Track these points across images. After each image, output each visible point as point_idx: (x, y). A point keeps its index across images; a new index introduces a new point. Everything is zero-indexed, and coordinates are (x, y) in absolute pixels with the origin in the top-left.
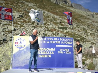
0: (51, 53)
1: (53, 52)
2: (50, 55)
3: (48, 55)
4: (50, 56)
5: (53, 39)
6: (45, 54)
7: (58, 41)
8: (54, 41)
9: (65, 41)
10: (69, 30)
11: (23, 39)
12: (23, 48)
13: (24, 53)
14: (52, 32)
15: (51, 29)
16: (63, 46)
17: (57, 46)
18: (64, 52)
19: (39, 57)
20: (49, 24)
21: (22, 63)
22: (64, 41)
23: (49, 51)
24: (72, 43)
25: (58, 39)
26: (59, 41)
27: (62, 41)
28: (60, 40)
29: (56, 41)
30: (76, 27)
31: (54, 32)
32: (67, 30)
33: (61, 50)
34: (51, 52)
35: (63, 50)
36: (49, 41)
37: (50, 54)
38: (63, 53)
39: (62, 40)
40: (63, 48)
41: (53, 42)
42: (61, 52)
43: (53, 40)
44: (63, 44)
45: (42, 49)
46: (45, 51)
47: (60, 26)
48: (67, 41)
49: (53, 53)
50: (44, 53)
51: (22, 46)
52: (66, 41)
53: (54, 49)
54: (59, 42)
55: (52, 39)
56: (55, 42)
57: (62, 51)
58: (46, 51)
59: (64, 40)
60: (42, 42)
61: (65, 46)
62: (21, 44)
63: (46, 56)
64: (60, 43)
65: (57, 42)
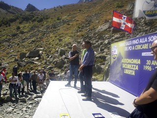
0: (135, 68)
1: (137, 66)
2: (134, 72)
5: (139, 41)
6: (130, 69)
12: (116, 59)
13: (116, 65)
19: (125, 72)
23: (133, 64)
25: (146, 40)
26: (148, 42)
29: (143, 44)
35: (151, 63)
36: (135, 45)
38: (150, 69)
39: (152, 39)
41: (139, 47)
42: (148, 67)
43: (139, 44)
45: (127, 61)
46: (129, 63)
53: (139, 60)
56: (142, 47)
57: (150, 66)
59: (155, 38)
60: (128, 48)
64: (149, 46)
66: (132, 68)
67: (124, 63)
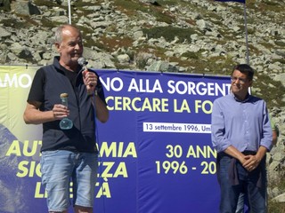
0: (113, 171)
1: (122, 165)
2: (105, 186)
4: (105, 191)
5: (127, 85)
7: (157, 94)
8: (133, 94)
9: (198, 97)
10: (202, 44)
14: (109, 51)
15: (104, 39)
16: (183, 128)
17: (149, 127)
18: (191, 162)
20: (92, 12)
22: (191, 99)
25: (158, 86)
26: (165, 95)
27: (180, 98)
28: (165, 87)
29: (143, 96)
30: (236, 29)
31: (120, 53)
32: (190, 41)
33: (174, 150)
34: (110, 165)
35: (185, 152)
37: (106, 175)
38: (183, 169)
39: (181, 88)
40: (186, 140)
41: (127, 104)
42: (172, 164)
43: (124, 93)
44: (184, 118)
47: (152, 22)
49: (122, 170)
52: (206, 97)
53: (131, 145)
54: (159, 105)
55: (117, 84)
59: (190, 88)
61: (200, 128)
64: (170, 107)
65: (146, 105)
67: (30, 159)
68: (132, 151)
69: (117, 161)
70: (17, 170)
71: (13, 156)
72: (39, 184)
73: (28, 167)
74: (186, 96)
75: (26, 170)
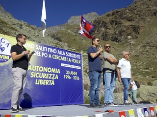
0: (55, 77)
2: (53, 81)
3: (50, 81)
4: (53, 83)
5: (57, 52)
6: (46, 79)
8: (59, 55)
9: (72, 58)
11: (7, 42)
12: (7, 63)
13: (9, 74)
16: (69, 66)
17: (63, 65)
18: (72, 76)
19: (36, 84)
21: (4, 95)
23: (51, 73)
24: (81, 62)
25: (64, 54)
26: (65, 56)
28: (66, 54)
29: (61, 55)
33: (68, 72)
34: (54, 75)
35: (70, 73)
36: (52, 54)
37: (53, 78)
39: (69, 55)
41: (57, 57)
43: (57, 54)
45: (41, 69)
46: (45, 72)
48: (75, 59)
49: (57, 77)
50: (44, 77)
51: (5, 57)
53: (59, 70)
54: (64, 59)
55: (55, 51)
56: (60, 58)
57: (69, 75)
58: (48, 73)
59: (71, 55)
60: (41, 54)
61: (73, 67)
62: (3, 53)
63: (47, 83)
64: (67, 59)
65: (62, 58)
66: (50, 78)
67: (34, 72)
68: (59, 71)
69: (56, 74)
70: (31, 75)
71: (30, 70)
72: (37, 80)
73: (34, 74)
74: (70, 57)
75: (33, 75)
